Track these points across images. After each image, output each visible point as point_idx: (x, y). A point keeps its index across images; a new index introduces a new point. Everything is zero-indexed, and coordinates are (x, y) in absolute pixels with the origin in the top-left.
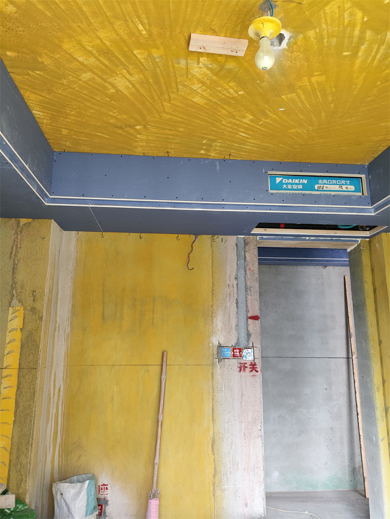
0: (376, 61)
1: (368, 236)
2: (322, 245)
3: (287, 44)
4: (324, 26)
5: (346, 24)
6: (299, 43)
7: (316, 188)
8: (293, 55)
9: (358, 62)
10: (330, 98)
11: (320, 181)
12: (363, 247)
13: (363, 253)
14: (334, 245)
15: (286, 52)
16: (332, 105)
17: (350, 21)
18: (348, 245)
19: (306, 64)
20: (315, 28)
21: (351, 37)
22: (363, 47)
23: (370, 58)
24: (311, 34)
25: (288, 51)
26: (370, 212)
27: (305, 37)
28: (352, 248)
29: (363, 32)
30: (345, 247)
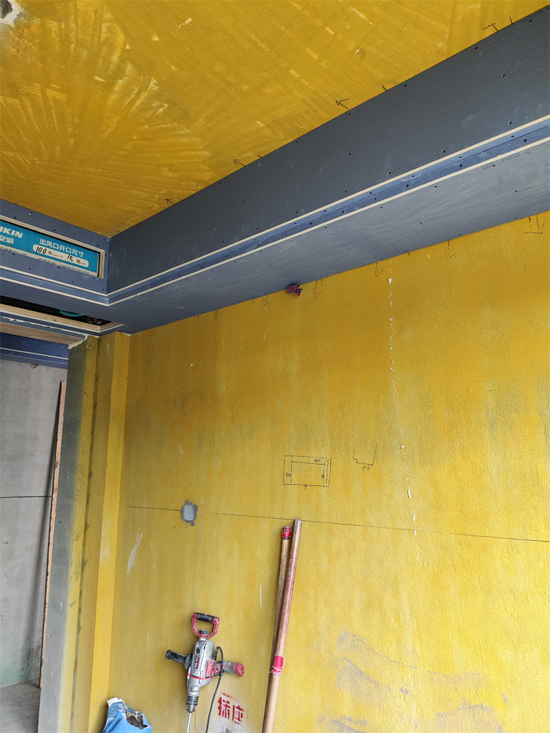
0: (134, 108)
1: (99, 332)
2: (32, 333)
3: (15, 21)
4: (72, 25)
5: (102, 39)
6: (32, 28)
7: (35, 249)
8: (21, 41)
9: (113, 98)
10: (70, 130)
11: (42, 241)
12: (90, 346)
13: (88, 355)
14: (50, 337)
15: (11, 32)
16: (72, 141)
17: (108, 38)
18: (71, 340)
19: (41, 65)
20: (59, 20)
21: (107, 61)
22: (121, 82)
23: (128, 101)
24: (53, 25)
25: (15, 32)
26: (103, 301)
27: (43, 26)
28: (76, 345)
29: (122, 61)
30: (66, 343)
